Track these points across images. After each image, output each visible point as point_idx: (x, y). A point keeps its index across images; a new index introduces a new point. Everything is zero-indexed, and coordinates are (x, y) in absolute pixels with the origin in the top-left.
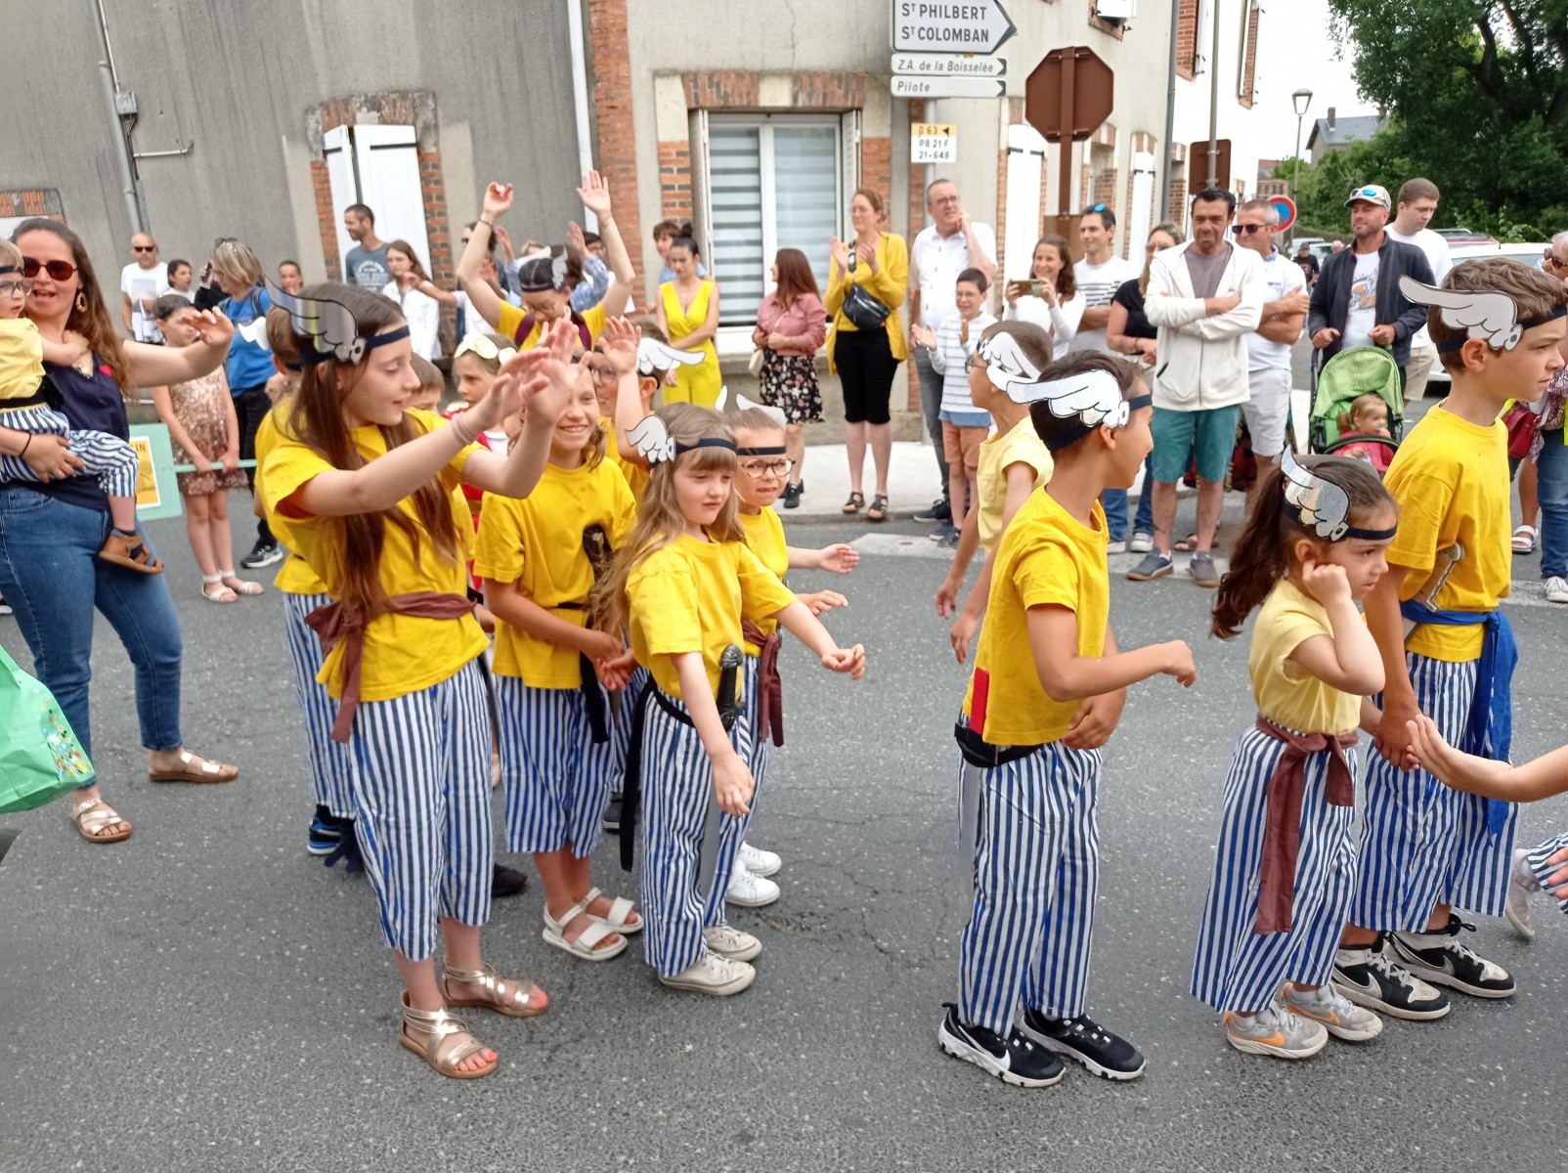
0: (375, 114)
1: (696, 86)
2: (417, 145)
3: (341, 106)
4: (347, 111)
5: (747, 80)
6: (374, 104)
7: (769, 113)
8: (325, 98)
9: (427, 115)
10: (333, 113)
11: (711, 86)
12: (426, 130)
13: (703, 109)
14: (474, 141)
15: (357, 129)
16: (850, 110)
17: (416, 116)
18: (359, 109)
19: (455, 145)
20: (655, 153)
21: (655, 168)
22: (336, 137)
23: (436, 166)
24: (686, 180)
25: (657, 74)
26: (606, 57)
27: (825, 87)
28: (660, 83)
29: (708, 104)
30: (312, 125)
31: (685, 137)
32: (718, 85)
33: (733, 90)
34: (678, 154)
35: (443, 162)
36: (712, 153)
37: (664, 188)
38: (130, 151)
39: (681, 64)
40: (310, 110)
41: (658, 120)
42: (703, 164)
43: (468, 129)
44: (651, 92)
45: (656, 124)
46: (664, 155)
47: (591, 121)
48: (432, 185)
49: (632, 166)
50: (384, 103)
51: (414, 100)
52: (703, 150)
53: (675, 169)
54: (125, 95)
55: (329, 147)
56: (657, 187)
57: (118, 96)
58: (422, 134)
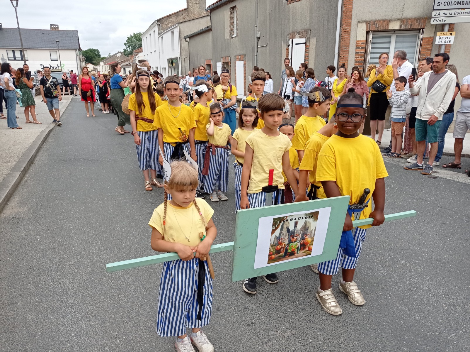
0: (299, 36)
1: (370, 25)
2: (305, 43)
3: (293, 34)
5: (386, 22)
6: (299, 33)
7: (394, 31)
8: (291, 32)
9: (308, 36)
10: (291, 36)
11: (374, 25)
13: (371, 31)
14: (316, 42)
15: (294, 40)
16: (421, 29)
17: (306, 35)
18: (296, 35)
19: (313, 42)
20: (356, 43)
21: (355, 47)
22: (290, 42)
23: (308, 49)
24: (363, 50)
25: (359, 22)
26: (345, 18)
27: (411, 23)
28: (359, 25)
29: (373, 30)
30: (288, 39)
31: (365, 39)
32: (377, 24)
33: (381, 25)
34: (362, 43)
35: (310, 47)
36: (373, 43)
37: (356, 53)
38: (257, 46)
39: (366, 19)
40: (288, 35)
41: (357, 34)
42: (369, 46)
43: (316, 39)
44: (356, 27)
45: (357, 36)
46: (358, 44)
47: (340, 36)
48: (307, 53)
49: (348, 47)
50: (301, 33)
51: (306, 32)
52: (370, 42)
53: (360, 48)
54: (259, 33)
55: (289, 44)
56: (354, 53)
57: (257, 33)
58: (307, 40)
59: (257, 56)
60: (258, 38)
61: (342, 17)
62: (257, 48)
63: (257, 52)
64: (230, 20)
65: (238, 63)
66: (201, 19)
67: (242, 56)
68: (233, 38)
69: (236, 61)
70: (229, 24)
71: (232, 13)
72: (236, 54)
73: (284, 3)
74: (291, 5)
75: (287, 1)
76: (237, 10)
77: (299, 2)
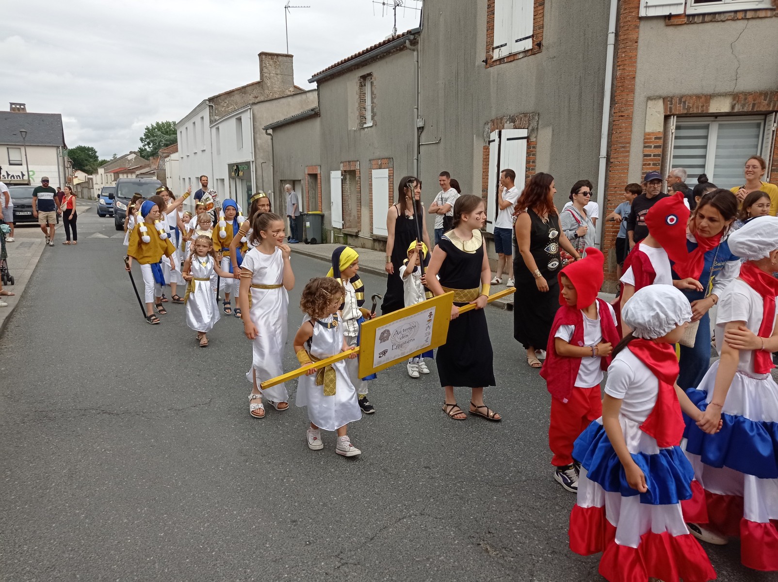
0: (512, 124)
1: (671, 104)
2: (527, 138)
3: (499, 121)
4: (501, 123)
5: (703, 99)
6: (512, 120)
7: (716, 116)
8: (493, 118)
9: (534, 124)
10: (495, 124)
11: (680, 104)
12: (533, 131)
13: (674, 115)
14: (553, 135)
15: (503, 131)
16: (771, 112)
17: (529, 124)
18: (506, 122)
19: (545, 137)
20: (643, 138)
21: (642, 145)
22: (494, 135)
23: (534, 147)
24: (659, 151)
25: (649, 98)
26: (622, 91)
27: (754, 100)
28: (650, 103)
29: (677, 113)
30: (487, 129)
31: (661, 129)
32: (685, 102)
33: (693, 104)
34: (656, 138)
35: (538, 145)
36: (676, 138)
37: (645, 156)
38: (419, 142)
39: (664, 92)
40: (486, 123)
41: (647, 121)
42: (670, 143)
43: (551, 130)
44: (644, 108)
45: (645, 124)
46: (647, 139)
47: (609, 123)
48: (531, 156)
49: (628, 145)
50: (517, 119)
51: (530, 117)
52: (671, 136)
53: (653, 146)
54: (421, 120)
55: (491, 140)
56: (641, 156)
57: (418, 120)
58: (531, 132)
59: (418, 160)
60: (421, 129)
61: (615, 89)
62: (419, 146)
63: (419, 153)
64: (360, 97)
65: (376, 173)
66: (291, 97)
67: (385, 161)
68: (366, 130)
69: (371, 169)
70: (357, 105)
71: (362, 86)
72: (371, 157)
73: (478, 66)
74: (493, 70)
75: (486, 61)
76: (373, 80)
77: (513, 64)
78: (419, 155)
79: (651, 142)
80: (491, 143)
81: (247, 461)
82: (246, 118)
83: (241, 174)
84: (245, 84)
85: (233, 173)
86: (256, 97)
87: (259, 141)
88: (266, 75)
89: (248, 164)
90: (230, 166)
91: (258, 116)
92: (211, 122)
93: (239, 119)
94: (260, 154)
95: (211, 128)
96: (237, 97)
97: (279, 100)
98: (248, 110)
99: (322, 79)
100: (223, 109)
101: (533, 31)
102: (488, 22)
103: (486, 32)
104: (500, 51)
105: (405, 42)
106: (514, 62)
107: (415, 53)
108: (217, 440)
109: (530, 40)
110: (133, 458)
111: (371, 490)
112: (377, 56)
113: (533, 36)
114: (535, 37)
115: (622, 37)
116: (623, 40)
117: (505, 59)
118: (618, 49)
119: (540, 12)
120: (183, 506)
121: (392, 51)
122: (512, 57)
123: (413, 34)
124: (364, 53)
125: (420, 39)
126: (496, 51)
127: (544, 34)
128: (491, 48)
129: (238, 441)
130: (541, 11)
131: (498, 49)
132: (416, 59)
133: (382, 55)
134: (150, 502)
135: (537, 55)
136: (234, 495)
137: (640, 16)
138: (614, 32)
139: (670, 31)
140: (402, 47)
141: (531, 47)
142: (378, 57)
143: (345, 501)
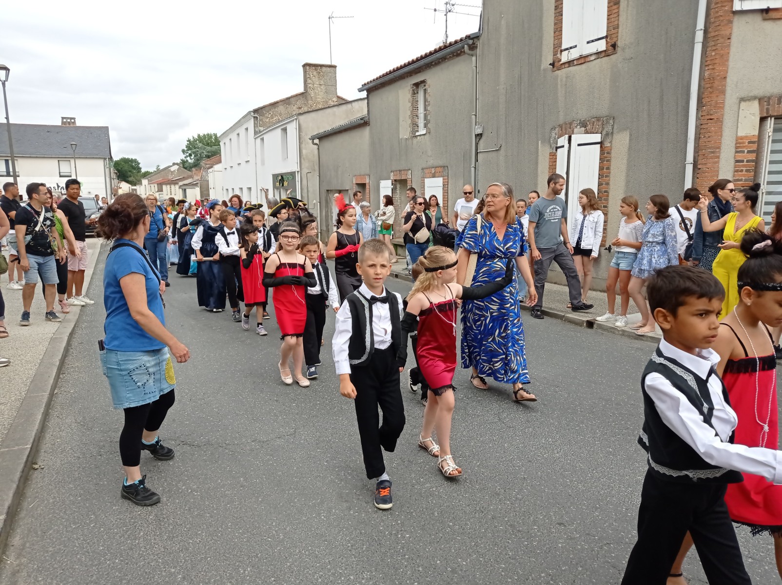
0: (583, 129)
1: (769, 104)
2: (601, 143)
3: (568, 125)
4: (570, 128)
6: (583, 124)
8: (561, 122)
9: (608, 128)
10: (563, 130)
11: (778, 104)
12: (607, 135)
13: (771, 117)
14: (630, 140)
15: (573, 136)
17: (603, 129)
18: (576, 127)
19: (621, 143)
20: (734, 143)
21: (734, 150)
22: (563, 141)
23: (608, 153)
24: (753, 156)
25: (742, 100)
26: (711, 93)
28: (743, 104)
29: (775, 114)
30: (554, 135)
31: (756, 133)
34: (749, 143)
35: (612, 151)
36: (774, 141)
37: (737, 161)
38: (477, 149)
39: (760, 92)
40: (553, 128)
41: (739, 124)
42: (766, 148)
43: (628, 134)
44: (737, 110)
45: (737, 127)
46: (740, 143)
47: (696, 127)
48: (605, 162)
49: (718, 150)
50: (588, 123)
51: (603, 121)
52: (767, 140)
53: (746, 151)
54: (480, 126)
55: (559, 145)
56: (732, 161)
57: (477, 127)
58: (605, 137)
59: (475, 168)
60: (479, 136)
61: (702, 90)
62: (477, 154)
63: (477, 160)
64: (412, 105)
65: (428, 182)
66: (336, 107)
67: (438, 170)
68: (419, 138)
69: (424, 177)
70: (409, 113)
71: (415, 93)
72: (424, 166)
73: (545, 70)
74: (561, 73)
75: (553, 65)
76: (427, 87)
77: (584, 66)
78: (477, 163)
79: (744, 147)
80: (558, 150)
81: (350, 509)
82: (292, 128)
83: (286, 184)
84: (289, 95)
85: (278, 184)
86: (300, 108)
87: (304, 152)
88: (310, 85)
89: (293, 174)
90: (275, 176)
91: (303, 126)
92: (256, 133)
93: (285, 130)
94: (306, 164)
95: (255, 139)
96: (281, 108)
97: (325, 110)
98: (293, 120)
99: (373, 87)
100: (267, 120)
101: (607, 31)
102: (555, 24)
103: (553, 33)
104: (570, 53)
105: (463, 47)
106: (585, 64)
107: (474, 58)
108: (311, 480)
109: (604, 40)
110: (223, 502)
111: (504, 553)
112: (432, 62)
113: (606, 37)
114: (609, 38)
115: (712, 34)
116: (714, 37)
117: (575, 62)
118: (708, 47)
119: (614, 11)
120: (290, 566)
121: (449, 57)
122: (583, 59)
123: (472, 39)
124: (418, 60)
125: (479, 44)
126: (565, 53)
127: (620, 34)
128: (559, 50)
129: (335, 482)
130: (616, 11)
131: (567, 51)
132: (474, 64)
133: (436, 62)
134: (252, 560)
135: (611, 57)
136: (345, 554)
137: (734, 10)
138: (703, 29)
139: (769, 26)
140: (459, 52)
141: (604, 48)
142: (433, 64)
143: (477, 567)
